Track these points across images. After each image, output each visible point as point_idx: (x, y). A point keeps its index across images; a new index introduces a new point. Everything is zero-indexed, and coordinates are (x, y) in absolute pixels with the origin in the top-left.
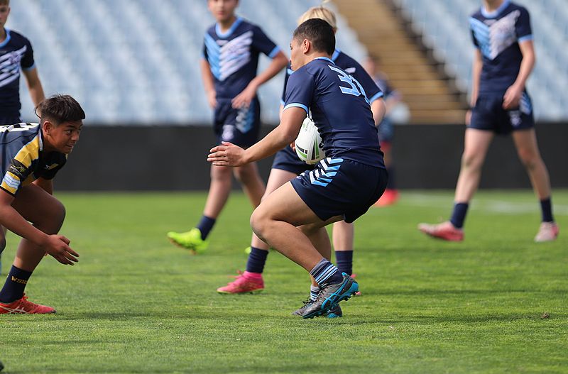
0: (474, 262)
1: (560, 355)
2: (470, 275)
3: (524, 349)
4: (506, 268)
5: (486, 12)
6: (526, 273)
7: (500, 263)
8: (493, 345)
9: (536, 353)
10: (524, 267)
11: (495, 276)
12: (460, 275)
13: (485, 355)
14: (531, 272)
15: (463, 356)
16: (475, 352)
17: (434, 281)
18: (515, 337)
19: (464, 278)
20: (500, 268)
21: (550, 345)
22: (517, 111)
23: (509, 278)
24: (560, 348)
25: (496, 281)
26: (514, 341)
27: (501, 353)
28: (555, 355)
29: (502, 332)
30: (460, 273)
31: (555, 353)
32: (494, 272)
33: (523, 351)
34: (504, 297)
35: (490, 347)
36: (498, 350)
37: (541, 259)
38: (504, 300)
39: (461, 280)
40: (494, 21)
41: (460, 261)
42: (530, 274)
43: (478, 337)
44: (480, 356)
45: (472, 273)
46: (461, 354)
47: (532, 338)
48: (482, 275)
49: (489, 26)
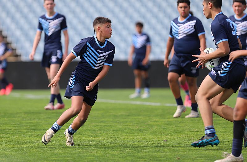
0: (19, 119)
1: (56, 157)
2: (18, 124)
3: (40, 155)
4: (33, 121)
5: (47, 16)
6: (41, 123)
7: (30, 120)
8: (28, 153)
9: (45, 156)
10: (40, 121)
11: (28, 125)
12: (14, 124)
13: (24, 157)
14: (43, 123)
15: (15, 158)
16: (21, 156)
17: (3, 127)
18: (37, 150)
19: (15, 126)
20: (30, 121)
21: (51, 153)
22: (56, 56)
23: (34, 125)
24: (56, 154)
25: (29, 127)
26: (37, 151)
27: (31, 156)
28: (53, 157)
29: (31, 148)
30: (14, 123)
31: (53, 156)
32: (28, 123)
33: (40, 156)
35: (27, 154)
36: (30, 155)
37: (47, 118)
38: (32, 135)
39: (14, 126)
40: (52, 20)
41: (14, 118)
42: (43, 124)
43: (22, 150)
44: (22, 157)
45: (19, 123)
46: (15, 157)
47: (44, 150)
48: (23, 124)
49: (50, 22)
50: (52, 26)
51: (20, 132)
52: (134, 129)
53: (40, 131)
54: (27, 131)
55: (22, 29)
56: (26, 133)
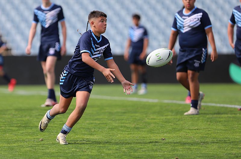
0: (10, 116)
1: (48, 157)
2: (9, 122)
3: (32, 154)
4: (24, 119)
5: (43, 7)
6: (33, 121)
7: (21, 117)
8: (19, 152)
9: (37, 156)
10: (31, 119)
11: (19, 122)
12: (4, 122)
13: (15, 157)
14: (35, 120)
15: (5, 157)
16: (11, 155)
18: (28, 149)
19: (5, 123)
20: (21, 119)
21: (43, 152)
23: (25, 123)
24: (48, 154)
25: (20, 124)
26: (28, 151)
27: (22, 156)
28: (45, 157)
29: (22, 147)
30: (4, 121)
31: (45, 156)
32: (18, 121)
33: (31, 155)
34: (23, 132)
35: (17, 153)
36: (21, 155)
37: (39, 115)
38: (23, 133)
40: (48, 12)
41: (4, 116)
42: (34, 122)
43: (12, 149)
44: (13, 157)
45: (9, 121)
46: (5, 156)
47: (35, 149)
48: (13, 122)
49: (46, 14)
50: (49, 18)
51: (11, 130)
52: (130, 127)
53: (31, 129)
54: (17, 129)
55: (12, 21)
56: (17, 131)
